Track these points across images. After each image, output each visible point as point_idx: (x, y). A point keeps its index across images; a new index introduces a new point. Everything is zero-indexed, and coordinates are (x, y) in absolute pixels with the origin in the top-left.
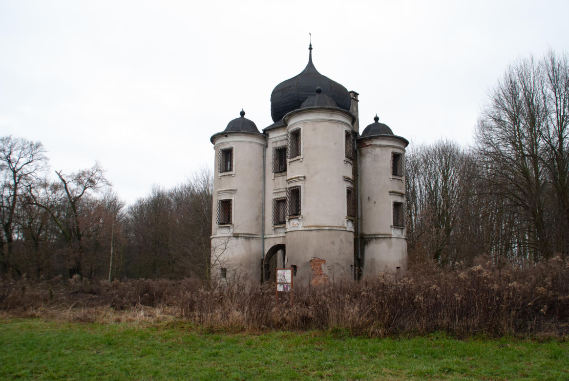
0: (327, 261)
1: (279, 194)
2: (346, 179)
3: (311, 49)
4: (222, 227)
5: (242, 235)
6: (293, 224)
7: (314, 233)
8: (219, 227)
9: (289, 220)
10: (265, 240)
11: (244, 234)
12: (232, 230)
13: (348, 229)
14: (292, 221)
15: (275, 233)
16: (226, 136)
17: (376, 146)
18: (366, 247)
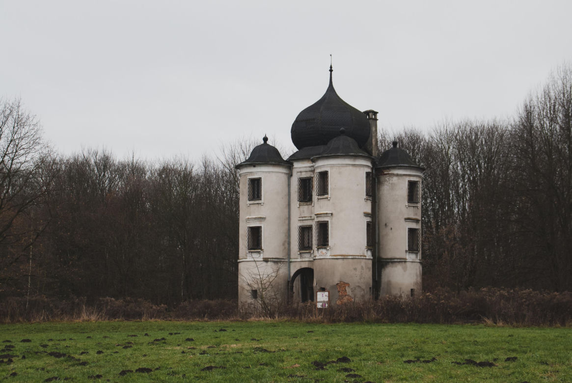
0: (350, 284)
1: (304, 221)
2: (366, 215)
3: (331, 71)
4: (252, 252)
5: (272, 260)
6: (321, 252)
7: (340, 261)
8: (249, 252)
9: (318, 249)
10: (291, 264)
11: (273, 258)
12: (262, 255)
13: (367, 258)
14: (320, 251)
15: (301, 257)
16: (254, 166)
17: (394, 175)
18: (383, 270)
